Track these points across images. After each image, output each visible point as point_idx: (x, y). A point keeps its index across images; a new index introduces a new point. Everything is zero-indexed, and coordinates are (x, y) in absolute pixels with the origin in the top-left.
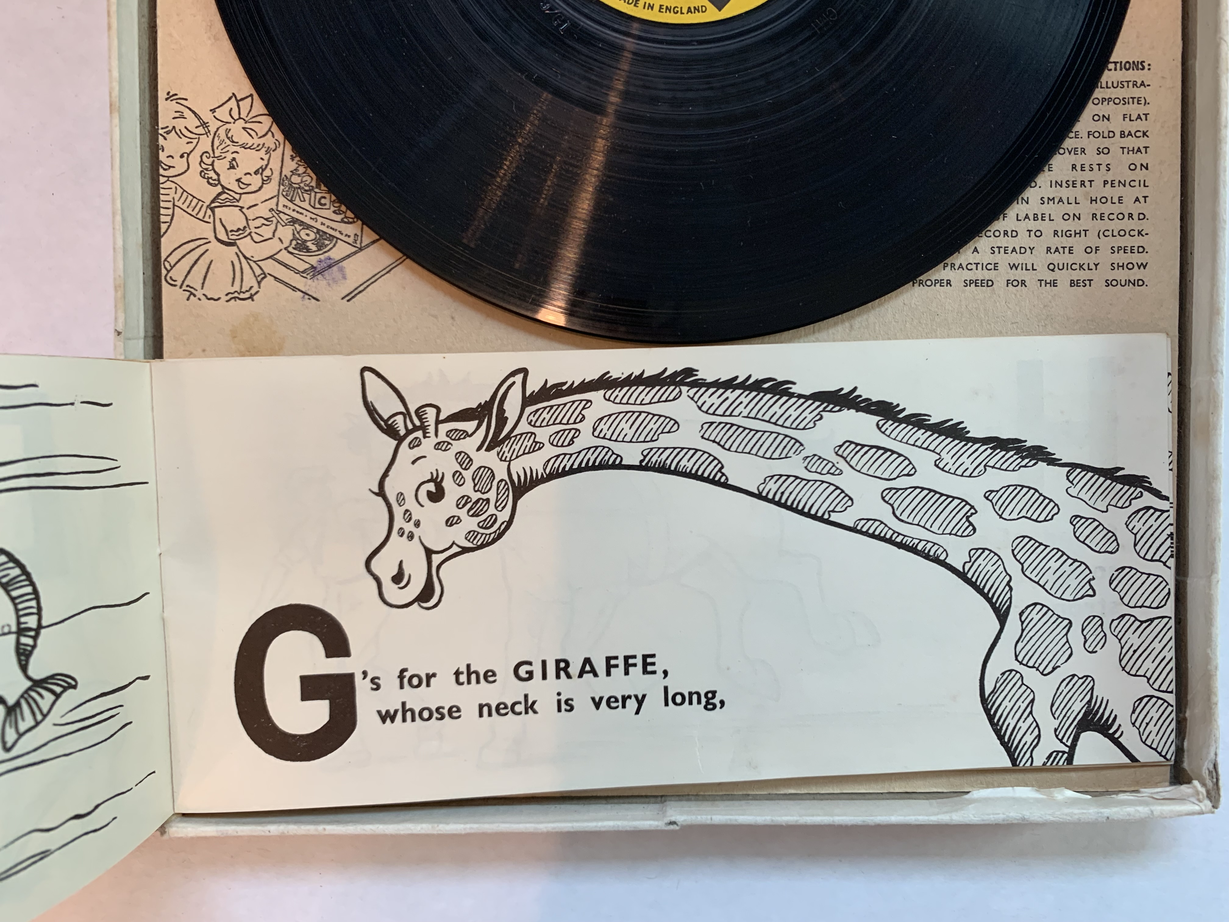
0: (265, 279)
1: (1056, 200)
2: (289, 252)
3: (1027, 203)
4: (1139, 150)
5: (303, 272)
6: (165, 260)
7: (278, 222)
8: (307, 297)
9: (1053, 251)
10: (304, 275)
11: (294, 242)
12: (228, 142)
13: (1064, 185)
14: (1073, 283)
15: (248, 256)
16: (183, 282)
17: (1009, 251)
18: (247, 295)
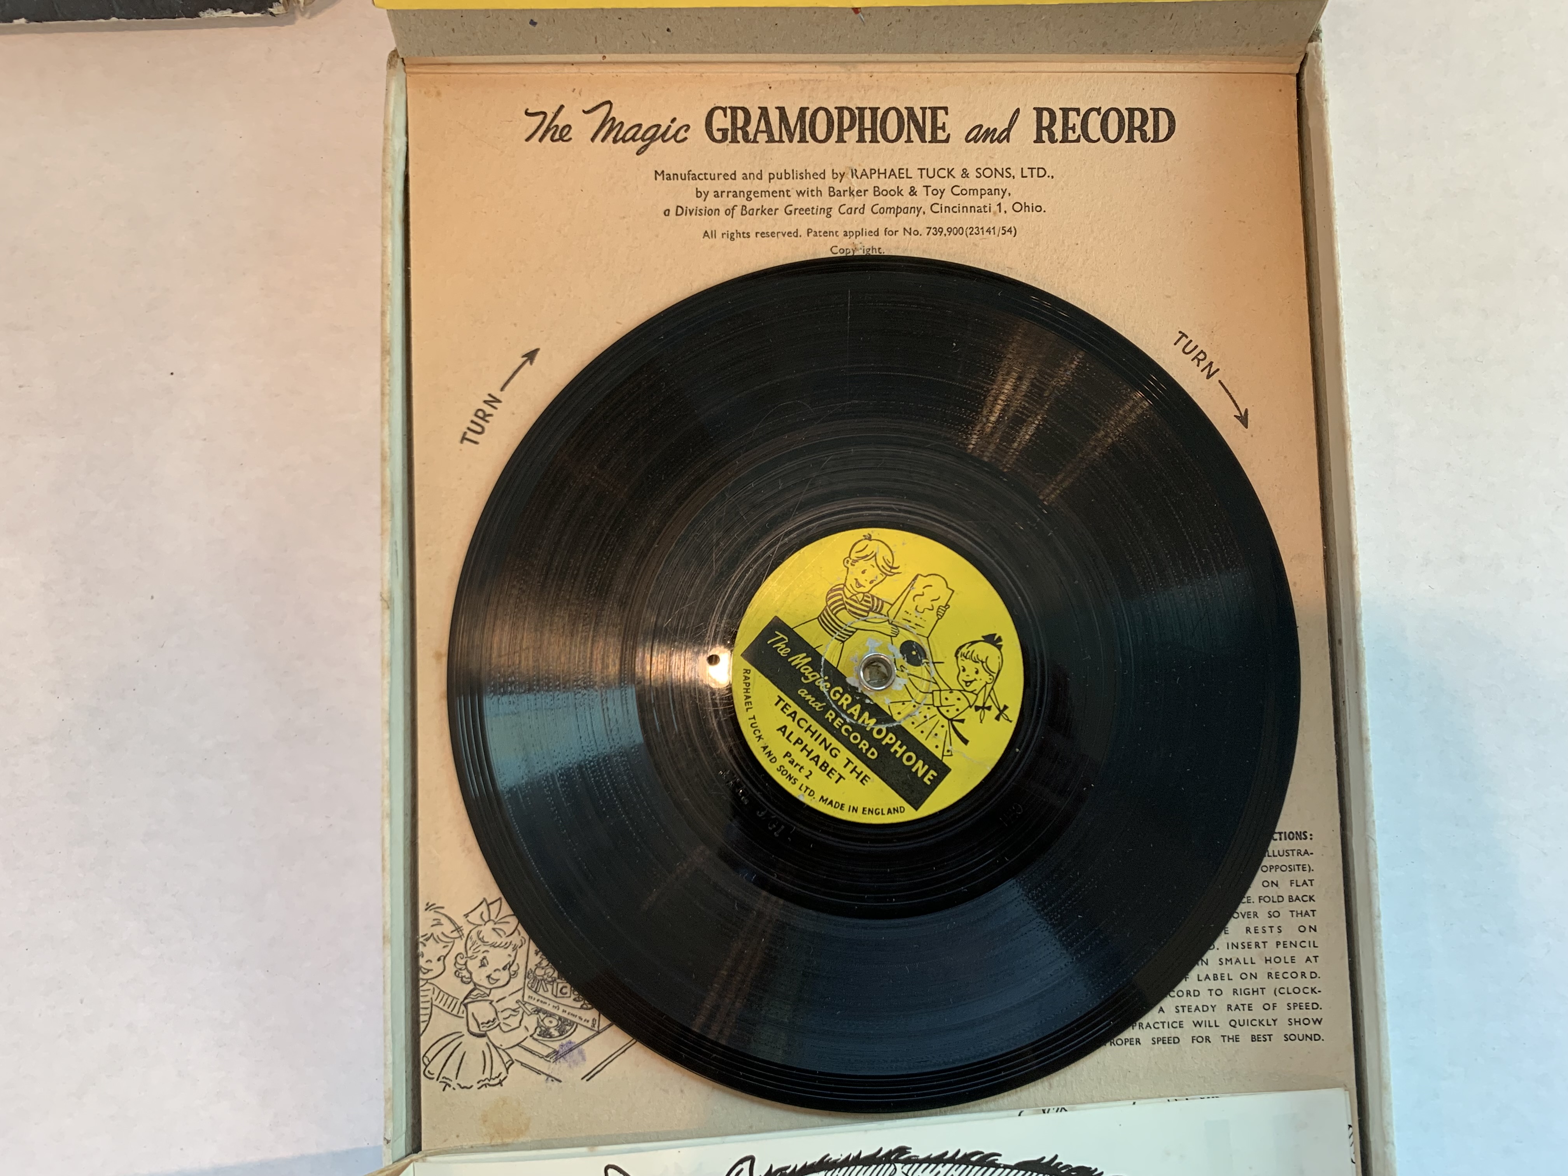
0: (512, 1066)
1: (1234, 961)
2: (534, 1039)
3: (1207, 964)
4: (1307, 913)
5: (547, 1056)
6: (424, 1056)
7: (524, 1012)
8: (550, 1079)
9: (1233, 1008)
10: (548, 1059)
11: (538, 1030)
12: (479, 943)
13: (1240, 946)
14: (1254, 1038)
15: (497, 1045)
16: (440, 1074)
17: (1193, 1010)
18: (497, 1081)
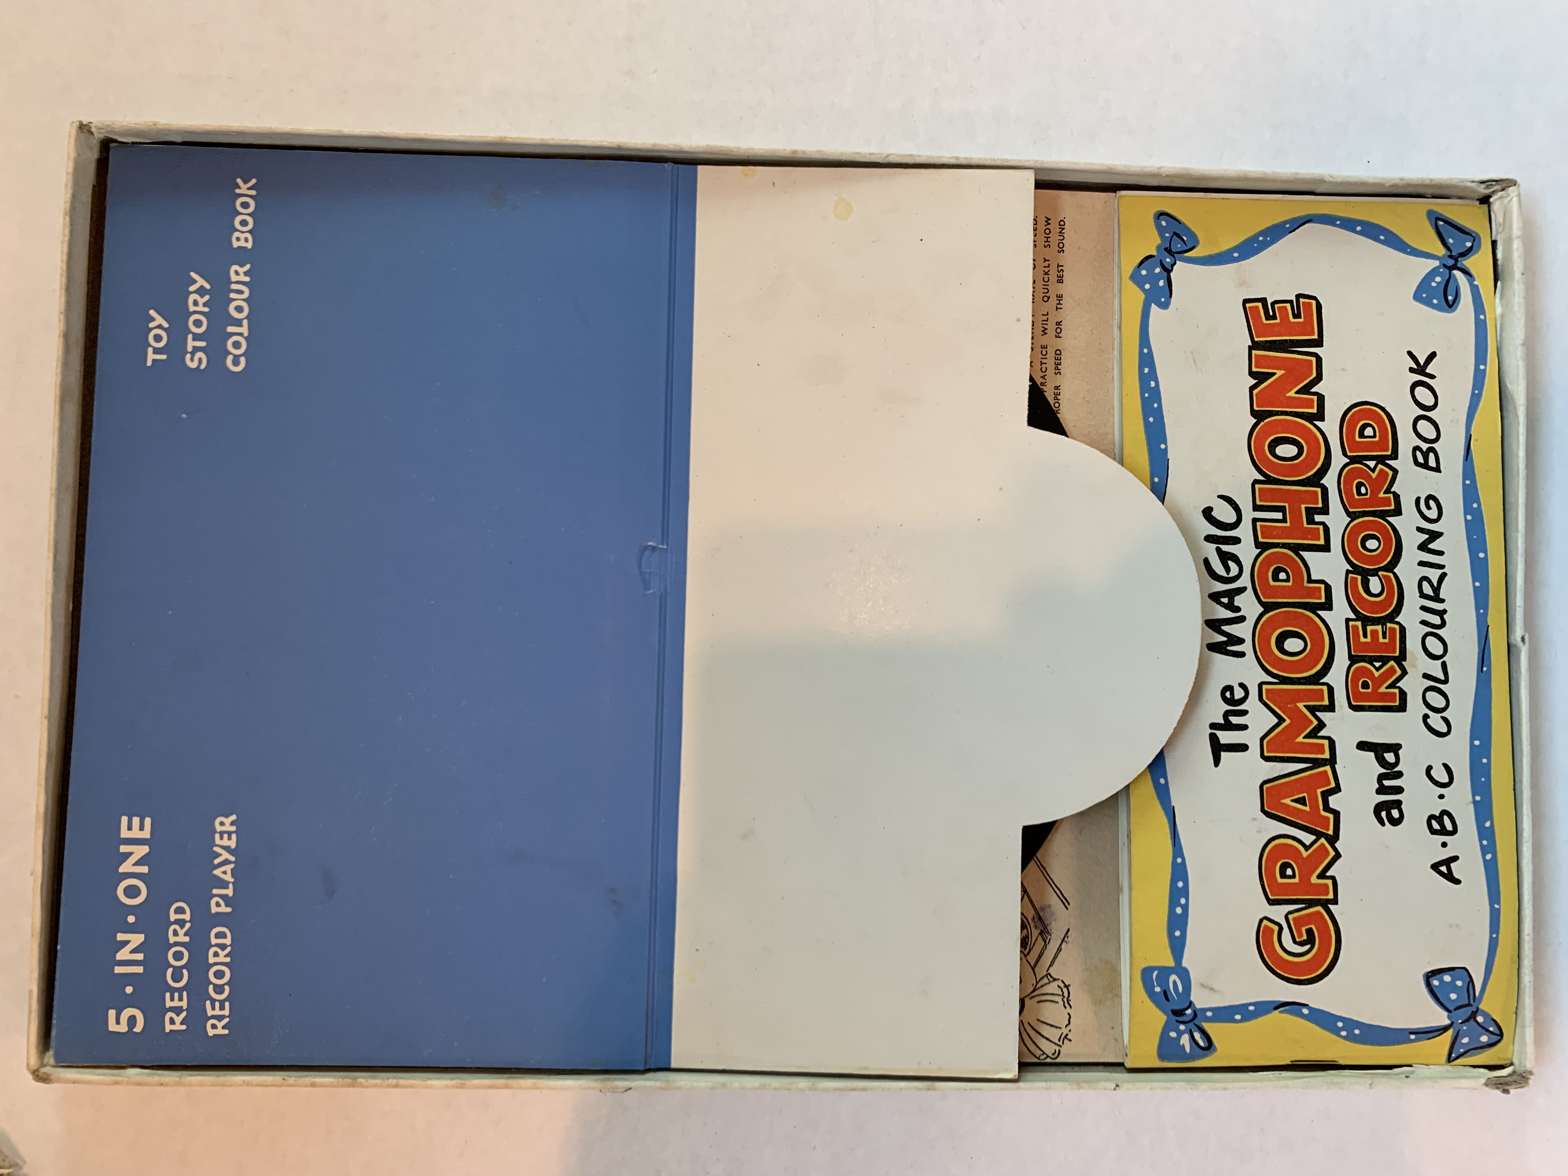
5: (1045, 942)
8: (1066, 939)
10: (1048, 941)
14: (1060, 280)
15: (1032, 989)
